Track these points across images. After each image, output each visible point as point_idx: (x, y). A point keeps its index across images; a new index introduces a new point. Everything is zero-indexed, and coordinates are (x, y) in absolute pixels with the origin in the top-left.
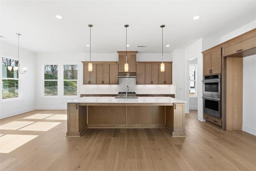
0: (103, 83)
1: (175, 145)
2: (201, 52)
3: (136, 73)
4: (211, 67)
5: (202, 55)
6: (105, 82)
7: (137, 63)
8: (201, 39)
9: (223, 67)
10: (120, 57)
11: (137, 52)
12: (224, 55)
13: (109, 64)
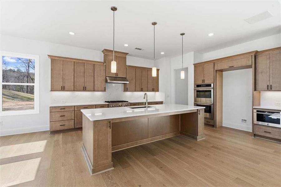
0: (85, 89)
1: (210, 147)
2: (193, 64)
3: (126, 78)
4: (204, 77)
5: (193, 66)
6: (87, 89)
7: (127, 67)
8: (193, 53)
9: (215, 78)
10: (106, 56)
11: (127, 54)
12: (216, 68)
13: (94, 64)
